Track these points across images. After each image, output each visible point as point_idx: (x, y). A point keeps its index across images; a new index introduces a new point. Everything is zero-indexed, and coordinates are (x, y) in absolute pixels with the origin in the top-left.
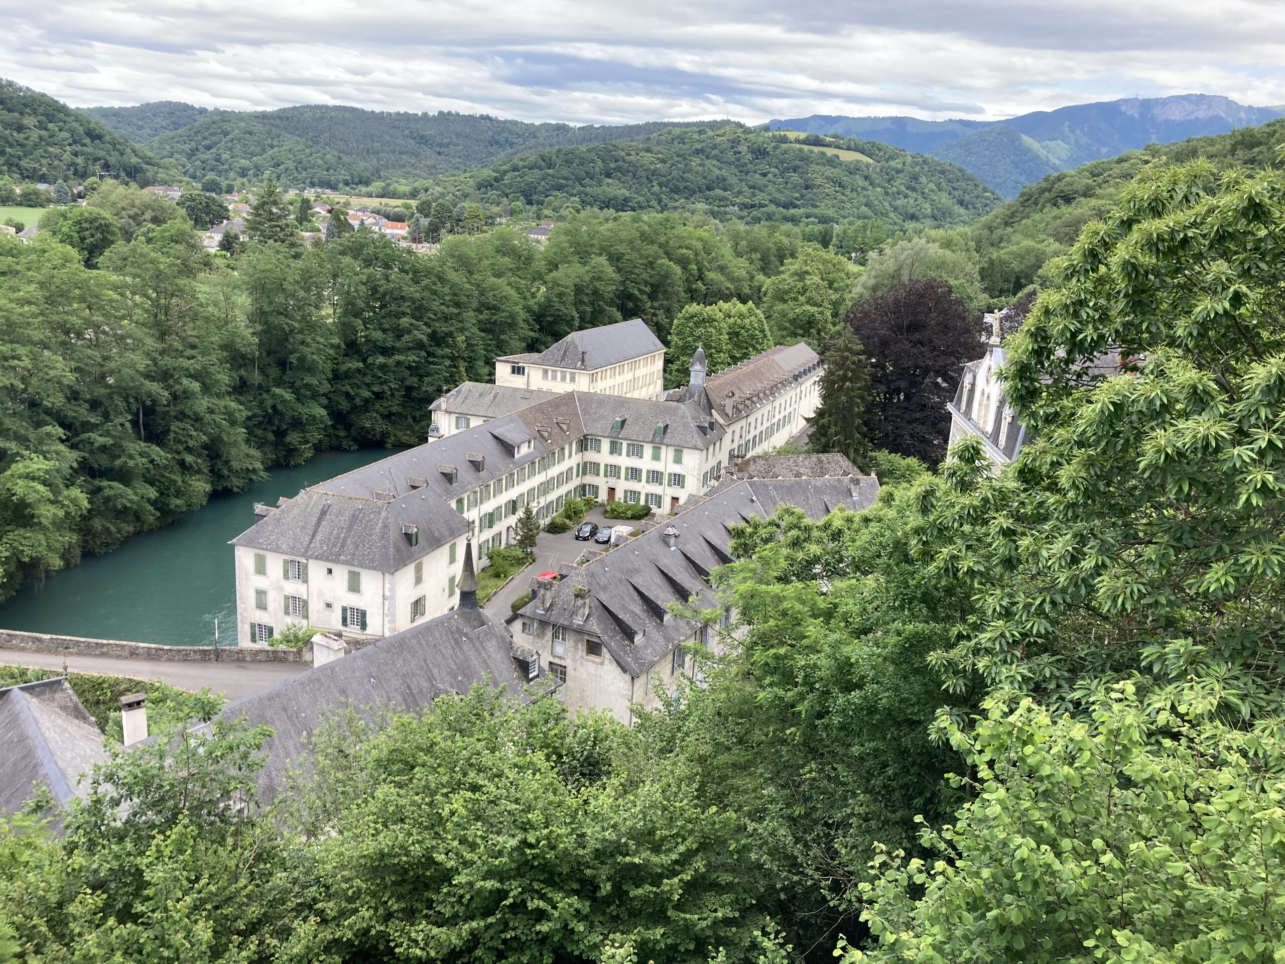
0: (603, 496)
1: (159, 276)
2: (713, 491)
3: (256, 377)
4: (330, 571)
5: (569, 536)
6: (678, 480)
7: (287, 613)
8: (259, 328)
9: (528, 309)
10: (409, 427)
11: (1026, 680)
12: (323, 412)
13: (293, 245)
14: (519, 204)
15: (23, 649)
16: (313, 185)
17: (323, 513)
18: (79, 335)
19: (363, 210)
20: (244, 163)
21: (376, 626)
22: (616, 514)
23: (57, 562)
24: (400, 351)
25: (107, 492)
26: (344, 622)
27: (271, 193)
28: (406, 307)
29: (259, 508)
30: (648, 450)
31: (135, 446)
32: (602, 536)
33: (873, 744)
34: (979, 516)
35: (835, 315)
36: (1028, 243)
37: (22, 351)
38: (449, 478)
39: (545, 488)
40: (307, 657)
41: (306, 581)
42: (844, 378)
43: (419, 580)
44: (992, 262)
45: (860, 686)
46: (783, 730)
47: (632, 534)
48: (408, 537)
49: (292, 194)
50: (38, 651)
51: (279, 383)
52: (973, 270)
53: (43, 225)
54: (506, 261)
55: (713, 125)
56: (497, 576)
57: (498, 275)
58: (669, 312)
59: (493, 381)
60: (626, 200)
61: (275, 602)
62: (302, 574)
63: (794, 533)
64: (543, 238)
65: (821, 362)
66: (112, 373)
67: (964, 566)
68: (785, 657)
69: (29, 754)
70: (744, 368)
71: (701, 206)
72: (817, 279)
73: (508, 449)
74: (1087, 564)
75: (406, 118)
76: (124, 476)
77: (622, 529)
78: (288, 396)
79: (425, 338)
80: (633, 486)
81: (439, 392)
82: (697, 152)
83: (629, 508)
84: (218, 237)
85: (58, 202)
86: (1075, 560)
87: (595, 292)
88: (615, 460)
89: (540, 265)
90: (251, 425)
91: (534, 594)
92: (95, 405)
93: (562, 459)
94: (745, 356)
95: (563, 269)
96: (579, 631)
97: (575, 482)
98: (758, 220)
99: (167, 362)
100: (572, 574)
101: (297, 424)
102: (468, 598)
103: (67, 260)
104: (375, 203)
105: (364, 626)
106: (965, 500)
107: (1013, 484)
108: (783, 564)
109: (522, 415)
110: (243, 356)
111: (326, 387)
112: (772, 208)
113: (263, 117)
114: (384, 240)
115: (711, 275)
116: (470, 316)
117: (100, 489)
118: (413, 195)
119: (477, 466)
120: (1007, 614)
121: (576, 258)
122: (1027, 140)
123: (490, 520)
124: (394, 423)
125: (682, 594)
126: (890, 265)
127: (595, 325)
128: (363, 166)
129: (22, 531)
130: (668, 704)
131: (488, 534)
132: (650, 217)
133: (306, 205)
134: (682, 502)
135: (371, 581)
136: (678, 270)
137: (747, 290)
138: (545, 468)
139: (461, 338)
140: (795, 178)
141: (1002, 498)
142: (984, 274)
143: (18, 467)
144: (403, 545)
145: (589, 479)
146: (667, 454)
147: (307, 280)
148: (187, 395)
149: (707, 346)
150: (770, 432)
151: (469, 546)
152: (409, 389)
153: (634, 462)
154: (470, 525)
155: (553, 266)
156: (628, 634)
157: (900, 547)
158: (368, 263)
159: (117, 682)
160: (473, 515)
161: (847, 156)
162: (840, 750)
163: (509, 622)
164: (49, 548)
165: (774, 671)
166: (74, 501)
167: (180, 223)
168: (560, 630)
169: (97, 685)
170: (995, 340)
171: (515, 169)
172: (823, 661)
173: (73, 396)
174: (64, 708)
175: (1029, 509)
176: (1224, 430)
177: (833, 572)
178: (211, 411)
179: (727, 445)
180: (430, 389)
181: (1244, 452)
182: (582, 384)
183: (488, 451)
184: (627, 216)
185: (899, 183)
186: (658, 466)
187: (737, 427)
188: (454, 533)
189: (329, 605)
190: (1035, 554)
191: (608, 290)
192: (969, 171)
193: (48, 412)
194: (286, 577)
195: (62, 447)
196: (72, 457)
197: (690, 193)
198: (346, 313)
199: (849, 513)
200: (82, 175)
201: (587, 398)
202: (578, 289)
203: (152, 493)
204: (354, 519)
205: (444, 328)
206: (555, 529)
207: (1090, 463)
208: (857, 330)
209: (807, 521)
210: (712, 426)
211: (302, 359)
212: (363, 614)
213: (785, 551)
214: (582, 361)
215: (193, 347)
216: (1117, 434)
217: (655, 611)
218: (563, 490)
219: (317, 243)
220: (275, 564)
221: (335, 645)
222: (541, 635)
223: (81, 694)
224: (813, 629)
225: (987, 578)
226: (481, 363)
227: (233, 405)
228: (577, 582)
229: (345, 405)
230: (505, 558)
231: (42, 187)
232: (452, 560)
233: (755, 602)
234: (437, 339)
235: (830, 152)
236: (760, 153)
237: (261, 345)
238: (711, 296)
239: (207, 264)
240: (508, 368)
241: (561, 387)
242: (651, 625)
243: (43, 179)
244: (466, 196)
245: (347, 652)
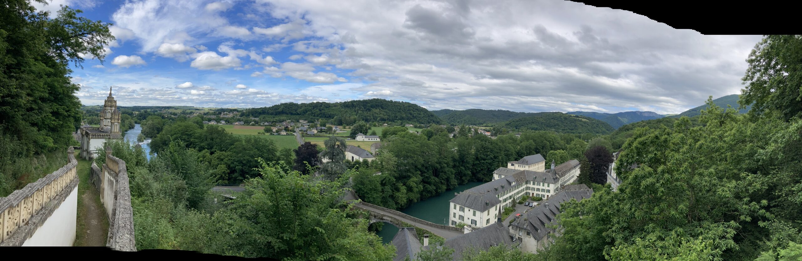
0: (531, 195)
1: (441, 143)
2: (556, 194)
3: (457, 164)
4: (469, 210)
5: (523, 205)
6: (549, 191)
7: (459, 219)
8: (459, 154)
9: (515, 151)
10: (488, 177)
11: (623, 237)
12: (470, 173)
13: (466, 137)
14: (515, 129)
15: (408, 219)
16: (471, 125)
17: (469, 196)
18: (425, 154)
19: (481, 129)
20: (459, 120)
21: (478, 225)
22: (534, 199)
23: (416, 201)
24: (487, 160)
25: (426, 187)
26: (472, 223)
27: (463, 126)
28: (489, 150)
29: (456, 194)
30: (541, 184)
31: (433, 177)
32: (531, 205)
33: (592, 256)
34: (611, 201)
35: (582, 153)
36: (621, 138)
37: (415, 156)
38: (496, 189)
39: (518, 193)
40: (463, 230)
41: (464, 212)
42: (585, 167)
43: (488, 214)
44: (614, 142)
45: (589, 242)
46: (572, 255)
47: (538, 205)
48: (486, 203)
49: (467, 126)
50: (410, 220)
51: (462, 166)
52: (610, 144)
53: (422, 132)
54: (511, 141)
55: (556, 113)
56: (506, 214)
57: (509, 144)
58: (546, 152)
59: (507, 167)
60: (537, 128)
61: (457, 216)
62: (463, 211)
63: (574, 205)
64: (519, 136)
65: (580, 164)
66: (430, 162)
67: (609, 212)
68: (572, 236)
69: (406, 244)
70: (563, 165)
71: (553, 129)
72: (578, 145)
73: (510, 183)
74: (633, 210)
75: (491, 111)
76: (429, 183)
77: (535, 204)
78: (463, 168)
79: (492, 157)
80: (538, 193)
81: (495, 169)
82: (552, 118)
83: (537, 198)
84: (453, 135)
85: (425, 128)
86: (631, 209)
87: (530, 148)
88: (534, 186)
89: (518, 142)
90: (456, 174)
91: (515, 220)
92: (426, 168)
93: (522, 186)
94: (564, 162)
95: (523, 143)
96: (525, 229)
97: (525, 192)
98: (566, 133)
99: (441, 160)
100: (524, 214)
101: (465, 175)
102: (500, 220)
103: (425, 139)
104: (484, 128)
105: (476, 225)
106: (608, 197)
107: (619, 192)
108: (572, 213)
109: (513, 175)
110: (455, 159)
111: (471, 167)
112: (569, 130)
113: (463, 111)
114: (485, 136)
115: (556, 144)
116: (503, 152)
117: (425, 186)
118: (492, 126)
119: (503, 187)
120: (618, 223)
121: (526, 140)
122: (619, 118)
123: (505, 200)
124: (485, 176)
125: (550, 220)
126: (593, 143)
127: (530, 155)
128: (481, 121)
129: (410, 193)
130: (545, 249)
131: (504, 204)
132: (542, 132)
133: (470, 129)
134: (549, 196)
135: (478, 213)
136: (548, 143)
137: (564, 148)
138: (518, 188)
139: (500, 157)
140: (573, 124)
141: (616, 195)
142: (613, 145)
143: (412, 179)
144: (485, 205)
145: (528, 191)
146: (546, 185)
147: (469, 144)
148: (444, 167)
149: (555, 160)
150: (568, 180)
151: (500, 207)
152: (489, 168)
153: (538, 187)
154: (500, 201)
155: (521, 142)
156: (537, 230)
157: (596, 208)
158: (482, 141)
159: (424, 230)
160: (501, 199)
161: (584, 120)
162: (585, 258)
163: (509, 226)
164: (415, 197)
165: (570, 240)
166: (420, 187)
167: (445, 132)
168: (521, 229)
169: (420, 230)
170: (615, 159)
171: (514, 121)
172: (580, 237)
173: (423, 166)
174: (414, 235)
175: (621, 198)
176: (654, 180)
177: (583, 214)
178: (448, 171)
179: (560, 182)
180: (493, 168)
181: (658, 184)
182: (527, 168)
183: (505, 183)
184: (537, 132)
185: (595, 125)
186: (544, 188)
187: (562, 178)
188: (497, 203)
189: (468, 219)
190: (623, 208)
191: (533, 147)
192: (608, 123)
193: (418, 168)
194: (460, 211)
195: (420, 176)
196: (421, 178)
197: (551, 127)
198: (476, 151)
199: (586, 199)
200: (429, 123)
201: (528, 171)
202: (526, 147)
203: (435, 188)
204: (475, 198)
205: (496, 155)
206: (520, 203)
207: (632, 188)
208: (587, 157)
209: (577, 202)
210: (556, 178)
211: (467, 161)
212: (476, 221)
213: (572, 210)
214: (527, 163)
215: (446, 157)
216: (636, 182)
217: (543, 224)
218: (522, 194)
219: (471, 136)
220: (458, 207)
221: (469, 229)
222: (516, 230)
223: (417, 231)
224: (579, 229)
225: (614, 215)
226: (504, 163)
227: (453, 170)
228: (525, 217)
229: (475, 171)
230: (508, 210)
231: (422, 125)
232: (496, 210)
233: (566, 223)
234: (495, 157)
235: (580, 119)
236: (566, 119)
237: (459, 157)
238: (555, 149)
239: (450, 140)
240: (511, 164)
241: (522, 169)
242: (542, 227)
243: (423, 123)
244: (503, 127)
245: (472, 231)
